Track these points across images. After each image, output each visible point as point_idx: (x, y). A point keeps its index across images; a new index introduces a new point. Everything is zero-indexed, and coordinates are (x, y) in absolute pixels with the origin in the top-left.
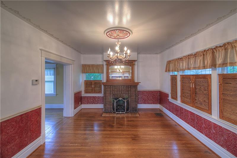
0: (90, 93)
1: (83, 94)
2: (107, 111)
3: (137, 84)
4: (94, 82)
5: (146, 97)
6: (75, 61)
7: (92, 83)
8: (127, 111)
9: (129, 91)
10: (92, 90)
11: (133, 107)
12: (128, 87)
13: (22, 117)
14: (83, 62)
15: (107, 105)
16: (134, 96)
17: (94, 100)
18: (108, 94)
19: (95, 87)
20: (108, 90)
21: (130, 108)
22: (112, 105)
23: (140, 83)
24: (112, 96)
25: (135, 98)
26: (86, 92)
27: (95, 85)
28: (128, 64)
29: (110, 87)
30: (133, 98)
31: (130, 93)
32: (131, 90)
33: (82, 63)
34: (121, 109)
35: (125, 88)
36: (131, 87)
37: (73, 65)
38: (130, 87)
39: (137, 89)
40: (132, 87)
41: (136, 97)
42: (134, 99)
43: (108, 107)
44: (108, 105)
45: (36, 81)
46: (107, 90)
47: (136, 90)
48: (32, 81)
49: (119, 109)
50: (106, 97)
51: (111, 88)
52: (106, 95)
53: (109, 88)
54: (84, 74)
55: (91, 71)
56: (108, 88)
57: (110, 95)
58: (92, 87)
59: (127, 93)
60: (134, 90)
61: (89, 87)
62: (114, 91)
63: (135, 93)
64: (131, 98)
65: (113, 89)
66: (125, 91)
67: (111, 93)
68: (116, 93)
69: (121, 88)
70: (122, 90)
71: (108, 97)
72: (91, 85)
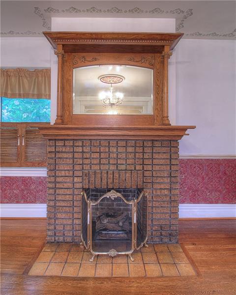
2: (61, 239)
4: (24, 130)
5: (200, 179)
7: (16, 131)
8: (138, 245)
9: (146, 162)
10: (18, 155)
11: (161, 223)
12: (143, 147)
15: (59, 215)
16: (167, 180)
17: (23, 190)
18: (63, 173)
19: (26, 145)
20: (65, 155)
21: (148, 228)
22: (80, 216)
23: (193, 127)
24: (80, 180)
25: (170, 190)
27: (26, 138)
29: (71, 143)
30: (162, 186)
31: (150, 168)
32: (153, 159)
34: (117, 227)
35: (130, 149)
36: (153, 147)
38: (150, 144)
39: (177, 153)
40: (157, 144)
41: (174, 186)
42: (166, 192)
43: (65, 222)
44: (64, 216)
46: (63, 155)
47: (173, 156)
49: (105, 230)
50: (55, 182)
51: (76, 149)
52: (55, 176)
53: (68, 149)
55: (12, 90)
56: (64, 149)
57: (73, 176)
58: (16, 146)
59: (137, 168)
60: (164, 159)
61: (7, 145)
62: (87, 161)
63: (169, 168)
64: (156, 189)
65: (83, 152)
66: (129, 162)
67: (77, 167)
68: (97, 167)
69: (115, 150)
70: (117, 158)
71: (66, 186)
72: (16, 138)
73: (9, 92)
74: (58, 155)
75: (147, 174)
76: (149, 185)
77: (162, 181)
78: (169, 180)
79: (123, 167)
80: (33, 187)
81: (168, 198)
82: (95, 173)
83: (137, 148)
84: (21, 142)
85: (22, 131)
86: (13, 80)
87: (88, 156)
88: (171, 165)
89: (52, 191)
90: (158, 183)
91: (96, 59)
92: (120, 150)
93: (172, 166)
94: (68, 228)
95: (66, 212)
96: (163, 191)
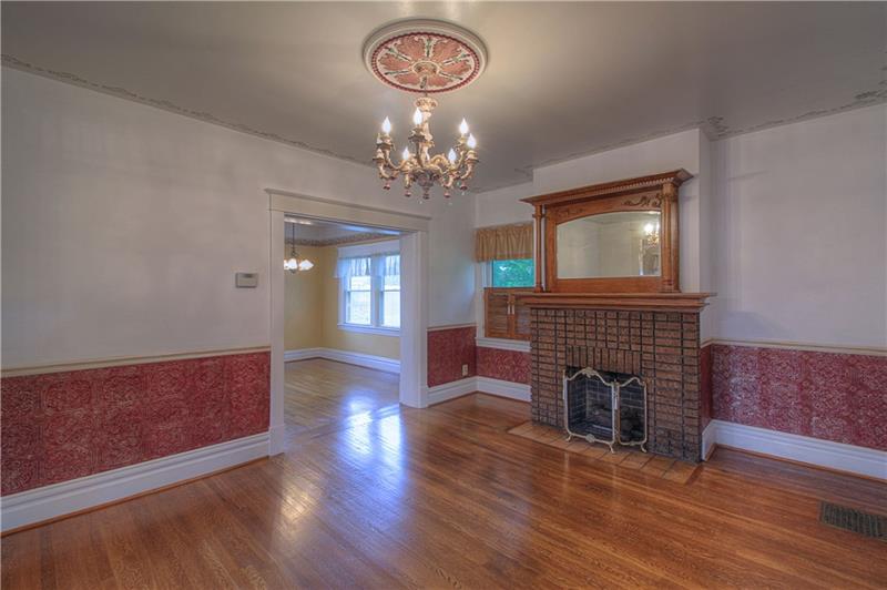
0: (501, 336)
1: (482, 341)
2: (545, 419)
3: (695, 303)
4: (513, 296)
6: (429, 219)
7: (506, 298)
9: (645, 341)
10: (509, 325)
11: (670, 427)
12: (641, 320)
13: (204, 364)
14: (480, 222)
15: (542, 393)
16: (677, 369)
18: (545, 346)
19: (516, 314)
20: (548, 326)
21: (648, 429)
24: (563, 355)
25: (683, 383)
26: (491, 332)
27: (516, 306)
28: (644, 198)
29: (553, 313)
30: (670, 376)
31: (651, 349)
32: (654, 337)
33: (477, 226)
35: (623, 323)
36: (654, 321)
37: (419, 233)
38: (650, 317)
39: (696, 331)
40: (660, 317)
42: (676, 386)
43: (549, 400)
44: (547, 394)
45: (249, 276)
46: (544, 326)
47: (689, 336)
48: (237, 275)
50: (538, 356)
51: (559, 320)
52: (538, 349)
53: (550, 320)
54: (484, 264)
55: (501, 251)
56: (546, 320)
57: (556, 351)
58: (507, 314)
59: (633, 349)
60: (672, 338)
61: (497, 313)
62: (571, 335)
63: (680, 352)
64: (660, 380)
65: (566, 324)
66: (622, 339)
67: (560, 341)
68: (583, 343)
69: (603, 323)
70: (606, 334)
71: (549, 360)
72: (506, 306)
73: (499, 253)
74: (540, 326)
75: (645, 357)
76: (650, 373)
77: (668, 368)
78: (680, 369)
79: (614, 345)
80: (524, 364)
81: (680, 395)
82: (580, 349)
83: (633, 322)
84: (511, 310)
85: (511, 299)
86: (502, 238)
87: (572, 328)
88: (683, 348)
89: (534, 365)
90: (664, 371)
91: (581, 210)
92: (610, 323)
93: (685, 350)
94: (551, 408)
95: (549, 390)
96: (670, 384)
